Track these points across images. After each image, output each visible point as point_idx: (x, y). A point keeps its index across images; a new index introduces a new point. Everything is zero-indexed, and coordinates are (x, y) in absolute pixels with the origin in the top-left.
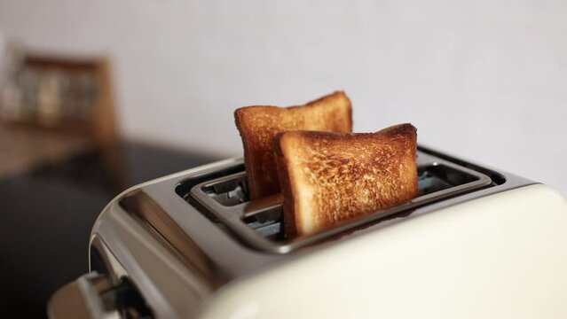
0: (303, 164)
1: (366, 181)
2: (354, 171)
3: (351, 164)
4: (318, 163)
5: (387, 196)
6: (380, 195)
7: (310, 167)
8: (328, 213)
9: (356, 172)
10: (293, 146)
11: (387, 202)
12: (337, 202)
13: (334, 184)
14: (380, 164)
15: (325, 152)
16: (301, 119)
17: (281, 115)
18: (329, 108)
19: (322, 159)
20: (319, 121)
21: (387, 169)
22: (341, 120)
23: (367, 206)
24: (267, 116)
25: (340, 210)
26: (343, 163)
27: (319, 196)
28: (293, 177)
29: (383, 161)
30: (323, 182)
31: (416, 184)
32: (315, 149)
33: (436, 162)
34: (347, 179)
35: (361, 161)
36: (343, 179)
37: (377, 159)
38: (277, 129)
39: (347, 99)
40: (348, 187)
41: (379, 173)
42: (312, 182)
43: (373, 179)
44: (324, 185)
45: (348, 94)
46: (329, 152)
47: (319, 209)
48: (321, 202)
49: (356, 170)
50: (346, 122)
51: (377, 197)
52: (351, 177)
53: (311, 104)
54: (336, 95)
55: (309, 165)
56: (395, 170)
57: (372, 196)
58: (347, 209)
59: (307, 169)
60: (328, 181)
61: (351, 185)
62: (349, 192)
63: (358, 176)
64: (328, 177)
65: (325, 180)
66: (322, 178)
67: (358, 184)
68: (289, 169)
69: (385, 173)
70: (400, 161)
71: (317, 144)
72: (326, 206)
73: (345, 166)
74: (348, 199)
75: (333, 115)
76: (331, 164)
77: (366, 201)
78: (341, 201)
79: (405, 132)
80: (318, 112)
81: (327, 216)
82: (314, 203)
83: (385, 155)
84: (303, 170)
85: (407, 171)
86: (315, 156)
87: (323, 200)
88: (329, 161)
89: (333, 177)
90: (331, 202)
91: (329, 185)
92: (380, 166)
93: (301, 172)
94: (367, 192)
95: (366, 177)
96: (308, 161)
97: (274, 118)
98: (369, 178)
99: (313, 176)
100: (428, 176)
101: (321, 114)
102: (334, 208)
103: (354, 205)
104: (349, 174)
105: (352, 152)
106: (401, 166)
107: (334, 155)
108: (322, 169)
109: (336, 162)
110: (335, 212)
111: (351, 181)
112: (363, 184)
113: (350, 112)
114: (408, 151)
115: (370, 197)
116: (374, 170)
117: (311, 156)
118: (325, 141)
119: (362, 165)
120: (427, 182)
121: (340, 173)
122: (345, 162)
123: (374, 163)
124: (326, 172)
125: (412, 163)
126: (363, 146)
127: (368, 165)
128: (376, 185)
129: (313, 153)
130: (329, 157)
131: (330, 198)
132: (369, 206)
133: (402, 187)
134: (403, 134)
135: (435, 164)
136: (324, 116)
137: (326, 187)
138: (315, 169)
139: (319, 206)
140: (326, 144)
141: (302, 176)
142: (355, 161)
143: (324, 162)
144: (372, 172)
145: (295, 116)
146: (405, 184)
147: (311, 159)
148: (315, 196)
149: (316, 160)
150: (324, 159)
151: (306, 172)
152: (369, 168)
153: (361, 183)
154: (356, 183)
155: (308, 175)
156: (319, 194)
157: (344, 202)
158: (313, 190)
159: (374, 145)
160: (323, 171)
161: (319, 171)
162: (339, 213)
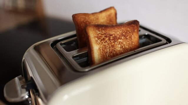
0: (95, 37)
1: (119, 42)
2: (114, 38)
3: (113, 36)
4: (101, 36)
5: (127, 47)
6: (125, 47)
7: (97, 38)
8: (104, 54)
9: (115, 39)
10: (91, 31)
11: (127, 49)
12: (108, 50)
13: (107, 44)
14: (125, 35)
15: (104, 32)
16: (97, 17)
17: (90, 16)
18: (108, 13)
19: (102, 34)
20: (104, 18)
21: (128, 37)
22: (112, 18)
23: (119, 51)
24: (84, 17)
25: (109, 53)
26: (110, 36)
27: (101, 48)
28: (91, 42)
29: (126, 34)
30: (103, 43)
31: (138, 42)
32: (99, 31)
33: (147, 33)
34: (112, 41)
35: (118, 35)
36: (110, 42)
37: (124, 34)
38: (88, 21)
39: (115, 10)
40: (112, 45)
41: (124, 39)
42: (98, 43)
44: (103, 44)
45: (116, 8)
47: (101, 53)
48: (102, 50)
49: (115, 38)
50: (114, 18)
51: (124, 47)
52: (113, 41)
53: (101, 12)
54: (111, 8)
55: (97, 37)
56: (130, 37)
57: (122, 47)
58: (112, 52)
59: (96, 39)
60: (105, 43)
61: (113, 43)
62: (113, 46)
63: (116, 40)
64: (104, 41)
65: (103, 42)
66: (102, 41)
67: (116, 43)
68: (89, 39)
69: (126, 39)
70: (133, 34)
71: (101, 29)
72: (104, 52)
73: (111, 37)
74: (112, 49)
75: (109, 15)
76: (106, 36)
77: (119, 49)
78: (110, 50)
79: (135, 24)
80: (104, 15)
81: (104, 55)
82: (99, 51)
83: (127, 32)
84: (95, 39)
85: (135, 38)
86: (100, 33)
87: (102, 49)
88: (105, 35)
89: (106, 41)
90: (106, 50)
91: (105, 44)
92: (125, 36)
93: (94, 40)
94: (119, 46)
95: (119, 40)
96: (97, 36)
97: (87, 18)
98: (121, 41)
99: (99, 41)
100: (144, 38)
101: (105, 15)
102: (107, 52)
103: (114, 51)
104: (113, 39)
105: (114, 31)
106: (133, 36)
107: (107, 33)
108: (102, 38)
109: (108, 36)
110: (107, 54)
111: (113, 42)
112: (118, 43)
113: (116, 14)
114: (136, 30)
115: (121, 48)
116: (122, 38)
117: (98, 34)
118: (103, 28)
120: (143, 40)
121: (109, 40)
122: (111, 35)
123: (123, 35)
124: (104, 39)
125: (137, 35)
126: (118, 29)
127: (120, 36)
128: (123, 43)
129: (99, 32)
130: (105, 34)
131: (105, 49)
132: (120, 51)
133: (133, 43)
134: (134, 24)
135: (146, 34)
136: (106, 16)
137: (104, 45)
138: (99, 38)
140: (104, 29)
141: (94, 41)
142: (115, 35)
143: (103, 36)
145: (95, 16)
146: (134, 42)
147: (98, 35)
148: (99, 48)
149: (100, 35)
150: (103, 35)
151: (96, 40)
152: (120, 37)
153: (117, 42)
154: (115, 43)
155: (97, 41)
156: (101, 47)
157: (111, 50)
158: (99, 46)
159: (123, 29)
160: (103, 39)
161: (101, 39)
162: (108, 54)
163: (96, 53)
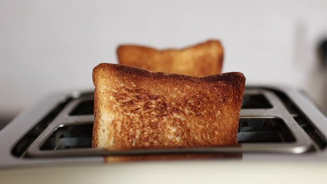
0: (109, 93)
3: (160, 100)
4: (125, 95)
5: (197, 137)
6: (189, 135)
7: (115, 97)
8: (126, 139)
10: (102, 76)
11: (195, 143)
12: (138, 132)
13: (138, 115)
15: (134, 86)
19: (128, 90)
23: (171, 141)
25: (140, 139)
26: (152, 99)
27: (119, 124)
29: (199, 104)
32: (123, 82)
34: (153, 113)
35: (172, 100)
36: (149, 113)
37: (192, 101)
40: (152, 121)
41: (191, 114)
42: (114, 109)
43: (183, 119)
44: (127, 114)
46: (137, 86)
47: (116, 134)
48: (119, 128)
52: (158, 112)
55: (115, 95)
58: (147, 139)
59: (112, 98)
60: (132, 111)
61: (156, 119)
63: (166, 113)
65: (129, 110)
66: (126, 107)
69: (198, 115)
70: (219, 107)
72: (125, 133)
73: (154, 102)
74: (151, 131)
76: (138, 97)
77: (170, 137)
78: (143, 132)
81: (123, 141)
82: (112, 128)
83: (201, 99)
84: (108, 98)
86: (124, 87)
88: (136, 94)
89: (138, 109)
90: (131, 130)
91: (133, 115)
92: (193, 108)
93: (105, 99)
94: (174, 130)
95: (176, 115)
96: (115, 91)
98: (179, 117)
99: (118, 104)
102: (134, 136)
103: (156, 138)
104: (155, 109)
106: (219, 112)
108: (129, 99)
109: (144, 97)
110: (134, 140)
111: (157, 116)
112: (171, 121)
115: (177, 135)
116: (187, 111)
117: (119, 86)
118: (134, 76)
119: (173, 103)
121: (146, 107)
122: (155, 98)
123: (187, 104)
124: (131, 103)
126: (176, 86)
127: (180, 104)
128: (186, 125)
129: (122, 85)
130: (137, 91)
131: (131, 127)
132: (174, 143)
133: (216, 132)
137: (129, 117)
139: (117, 131)
140: (134, 79)
141: (106, 103)
142: (165, 99)
143: (131, 94)
144: (183, 112)
147: (118, 89)
148: (113, 121)
149: (124, 91)
150: (132, 91)
151: (111, 100)
152: (180, 108)
153: (169, 119)
154: (163, 119)
155: (111, 103)
156: (118, 120)
157: (146, 133)
158: (113, 116)
159: (189, 87)
160: (128, 102)
161: (124, 101)
162: (138, 141)
163: (104, 131)
